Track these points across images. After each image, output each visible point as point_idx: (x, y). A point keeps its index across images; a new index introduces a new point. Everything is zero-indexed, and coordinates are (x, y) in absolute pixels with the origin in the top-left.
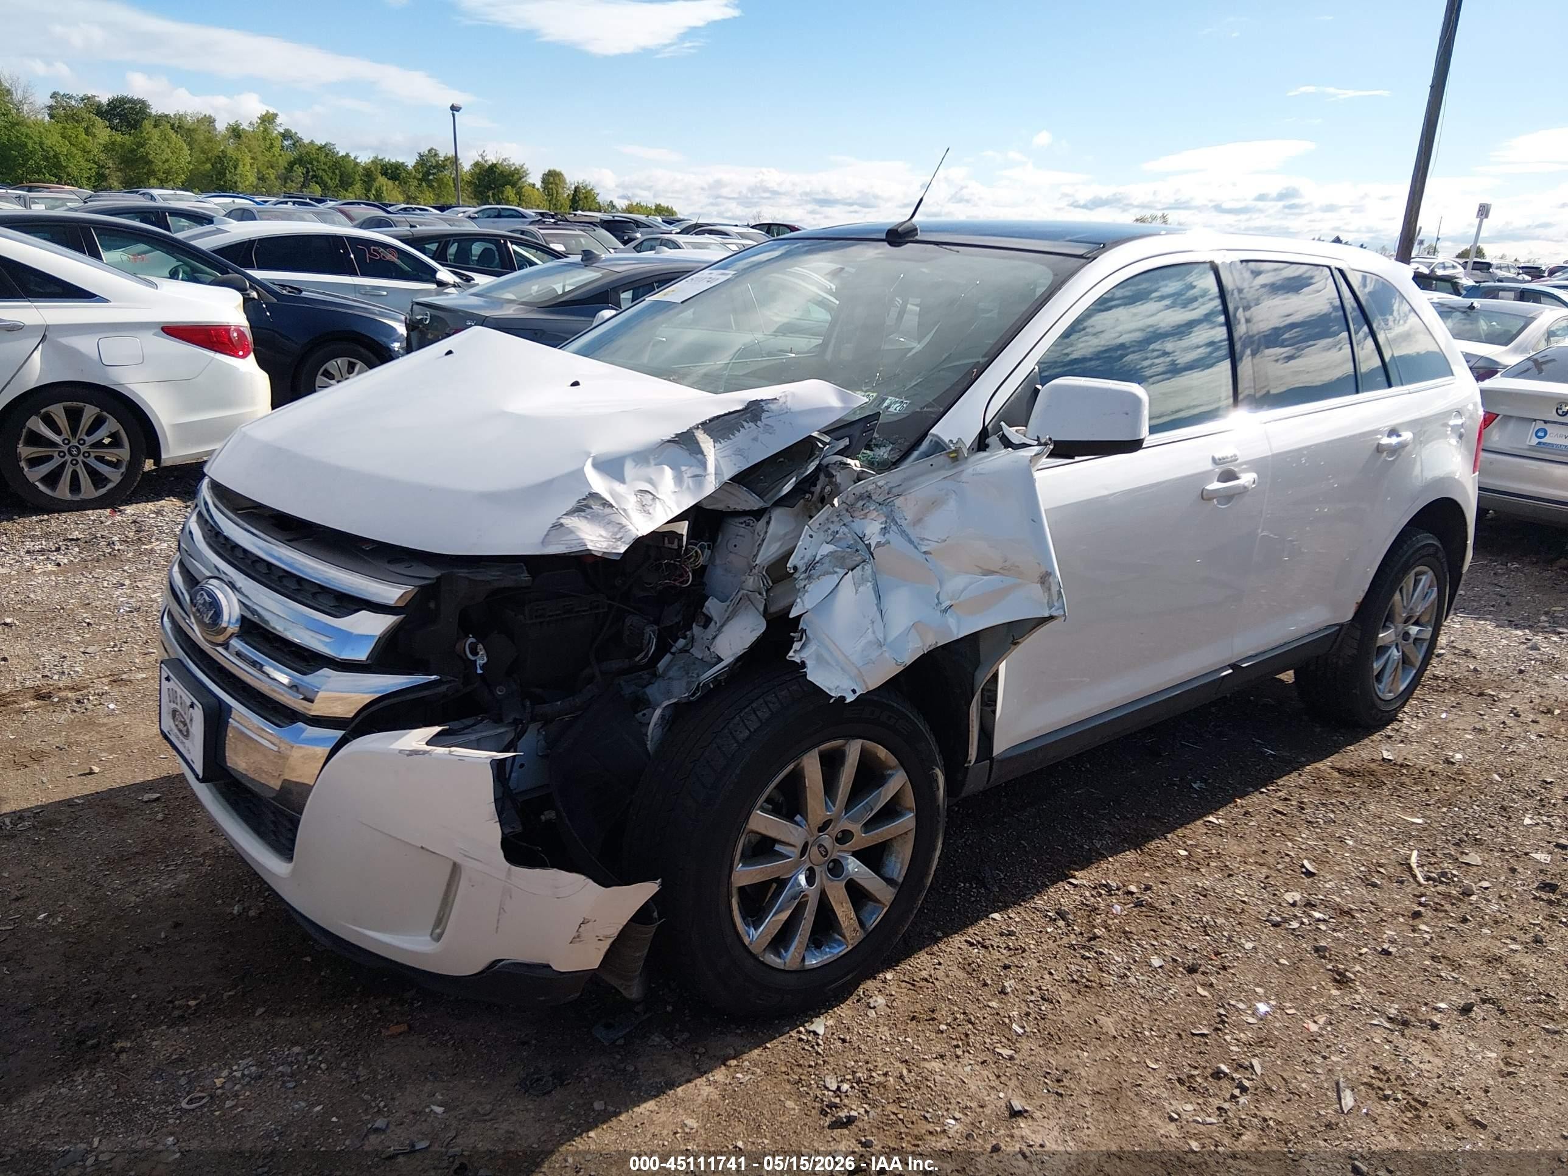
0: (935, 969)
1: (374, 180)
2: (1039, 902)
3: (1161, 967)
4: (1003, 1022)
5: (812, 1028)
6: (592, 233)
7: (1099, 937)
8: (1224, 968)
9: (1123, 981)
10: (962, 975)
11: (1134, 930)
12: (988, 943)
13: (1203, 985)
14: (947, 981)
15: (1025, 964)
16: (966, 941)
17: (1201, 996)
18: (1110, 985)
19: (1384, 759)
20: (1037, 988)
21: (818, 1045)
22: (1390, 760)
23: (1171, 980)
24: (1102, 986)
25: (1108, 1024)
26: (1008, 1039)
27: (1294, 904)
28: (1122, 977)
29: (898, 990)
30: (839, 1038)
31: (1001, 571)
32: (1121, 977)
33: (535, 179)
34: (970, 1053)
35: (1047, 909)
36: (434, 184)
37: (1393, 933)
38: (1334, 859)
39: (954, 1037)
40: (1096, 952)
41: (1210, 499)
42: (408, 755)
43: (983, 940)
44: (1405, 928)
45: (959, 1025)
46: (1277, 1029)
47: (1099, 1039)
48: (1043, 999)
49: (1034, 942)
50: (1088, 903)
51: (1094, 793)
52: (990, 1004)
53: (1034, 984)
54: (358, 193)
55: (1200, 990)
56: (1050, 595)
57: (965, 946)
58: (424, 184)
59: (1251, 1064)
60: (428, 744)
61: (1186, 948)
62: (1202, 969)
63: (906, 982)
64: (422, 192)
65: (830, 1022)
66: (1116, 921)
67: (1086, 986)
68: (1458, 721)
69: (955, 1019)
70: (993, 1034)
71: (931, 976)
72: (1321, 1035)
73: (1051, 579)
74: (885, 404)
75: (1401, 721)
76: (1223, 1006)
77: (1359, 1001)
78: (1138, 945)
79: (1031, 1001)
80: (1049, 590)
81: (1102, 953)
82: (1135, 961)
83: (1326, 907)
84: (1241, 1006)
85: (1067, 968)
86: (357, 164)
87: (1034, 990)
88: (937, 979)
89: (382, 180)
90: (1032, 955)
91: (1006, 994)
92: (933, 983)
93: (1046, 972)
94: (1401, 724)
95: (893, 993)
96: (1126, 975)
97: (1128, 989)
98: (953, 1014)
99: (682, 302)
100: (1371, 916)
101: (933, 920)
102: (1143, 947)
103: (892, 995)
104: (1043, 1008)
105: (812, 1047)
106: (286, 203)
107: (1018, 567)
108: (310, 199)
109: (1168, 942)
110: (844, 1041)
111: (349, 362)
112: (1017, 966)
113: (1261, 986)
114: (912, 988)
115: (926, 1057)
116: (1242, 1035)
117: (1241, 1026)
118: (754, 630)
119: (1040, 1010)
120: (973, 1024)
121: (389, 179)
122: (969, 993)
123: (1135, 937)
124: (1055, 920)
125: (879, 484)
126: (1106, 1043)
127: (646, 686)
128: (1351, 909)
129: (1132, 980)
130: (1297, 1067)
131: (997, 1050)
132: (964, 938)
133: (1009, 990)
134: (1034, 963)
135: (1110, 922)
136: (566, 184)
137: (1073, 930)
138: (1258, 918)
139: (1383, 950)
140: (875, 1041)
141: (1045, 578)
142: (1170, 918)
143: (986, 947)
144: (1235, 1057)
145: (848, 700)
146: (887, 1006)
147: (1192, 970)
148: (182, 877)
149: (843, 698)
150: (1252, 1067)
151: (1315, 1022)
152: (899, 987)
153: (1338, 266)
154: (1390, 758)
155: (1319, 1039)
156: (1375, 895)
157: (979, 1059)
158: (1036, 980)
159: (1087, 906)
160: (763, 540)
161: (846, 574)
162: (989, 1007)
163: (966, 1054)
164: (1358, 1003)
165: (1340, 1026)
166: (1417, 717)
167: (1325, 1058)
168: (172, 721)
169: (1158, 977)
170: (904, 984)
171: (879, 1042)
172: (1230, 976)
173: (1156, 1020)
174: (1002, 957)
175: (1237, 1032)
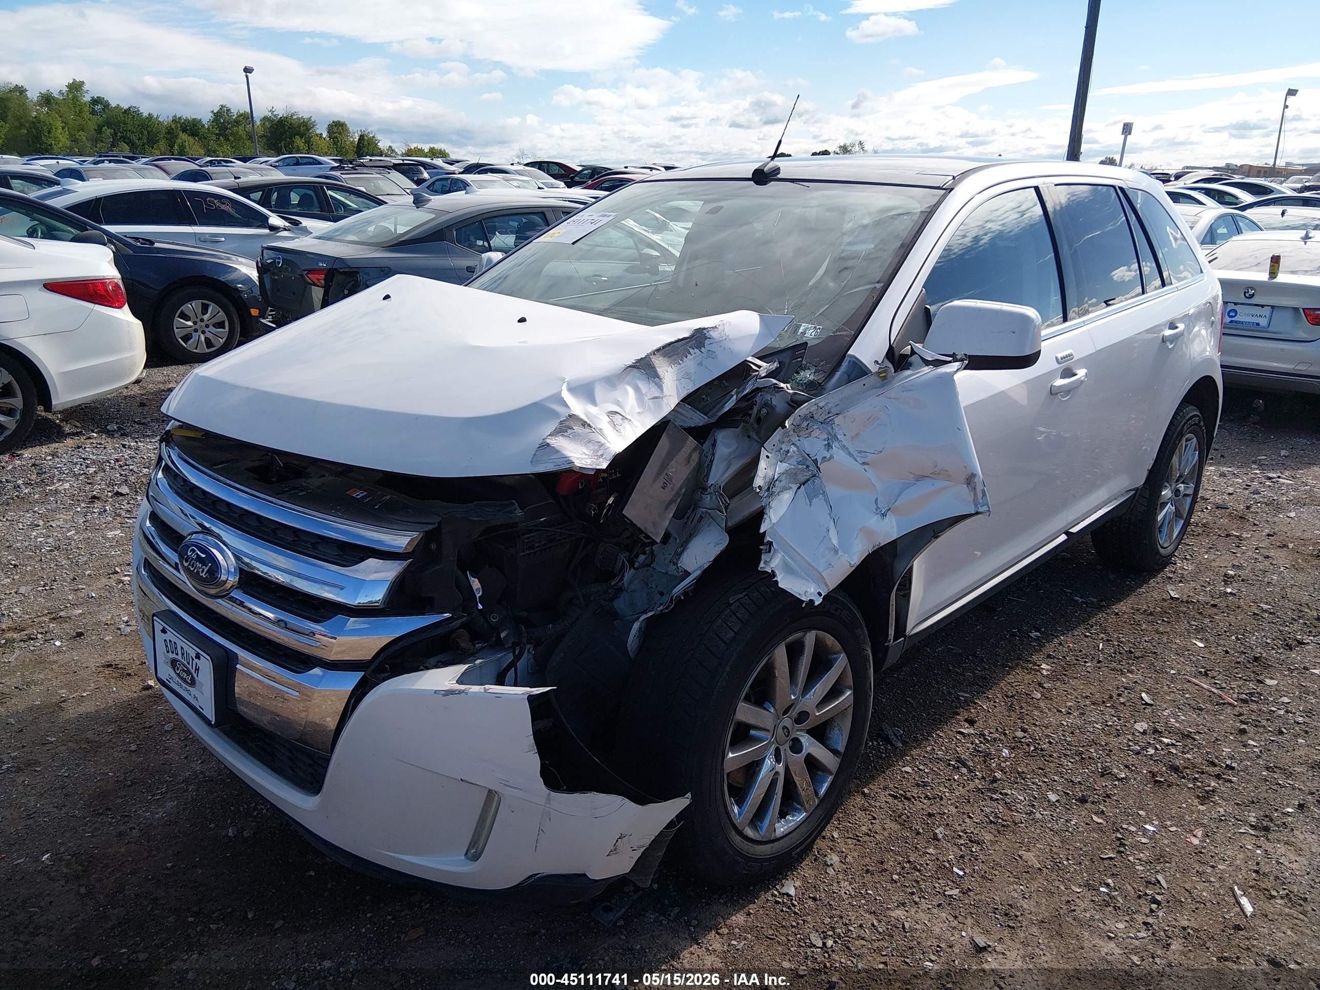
0: (872, 823)
1: (177, 137)
2: (939, 753)
3: (1057, 801)
4: (945, 866)
5: (784, 890)
6: (388, 175)
7: (999, 780)
8: (1108, 796)
9: (1031, 818)
10: (897, 827)
11: (1025, 770)
12: (909, 794)
13: (1095, 814)
14: (886, 834)
15: (946, 811)
16: (890, 795)
17: (1098, 823)
18: (1022, 823)
19: (1172, 598)
20: (962, 832)
21: (794, 905)
22: (1178, 599)
23: (1069, 812)
24: (1016, 824)
25: (1031, 857)
26: (953, 882)
27: (1144, 733)
28: (1030, 814)
29: (847, 847)
30: (810, 897)
31: (931, 476)
32: (1027, 814)
33: (322, 130)
34: (925, 898)
35: (948, 758)
36: (230, 138)
37: (1230, 750)
38: (1163, 690)
39: (907, 885)
40: (1001, 793)
41: (1057, 394)
42: (444, 695)
43: (904, 792)
44: (1237, 744)
45: (908, 873)
46: (1168, 846)
47: (1028, 872)
48: (971, 841)
49: (947, 790)
50: (980, 749)
51: (953, 649)
52: (928, 851)
53: (959, 828)
54: (163, 150)
55: (1095, 818)
56: (975, 494)
57: (890, 800)
58: (221, 137)
59: (1157, 880)
60: (460, 681)
61: (1072, 781)
62: (1091, 799)
63: (851, 838)
64: (220, 145)
65: (798, 884)
66: (1008, 763)
67: (1003, 826)
68: (1218, 560)
69: (903, 868)
70: (939, 879)
71: (870, 830)
72: (1204, 848)
73: (976, 480)
74: (801, 331)
75: (1175, 564)
76: (1118, 831)
77: (1223, 813)
78: (1033, 783)
79: (962, 845)
80: (975, 489)
81: (1007, 794)
82: (1035, 798)
83: (1170, 733)
84: (1133, 829)
85: (983, 811)
86: (159, 123)
87: (961, 834)
88: (876, 833)
89: (183, 136)
90: (949, 802)
91: (938, 840)
92: (874, 836)
93: (965, 816)
94: (1175, 566)
95: (844, 850)
96: (1032, 812)
97: (1037, 824)
98: (900, 864)
99: (573, 243)
100: (1207, 737)
101: (856, 778)
102: (1037, 785)
103: (843, 852)
104: (974, 850)
105: (789, 907)
106: (103, 162)
107: (947, 471)
108: (124, 157)
109: (1056, 778)
110: (815, 899)
111: (202, 304)
112: (940, 814)
113: (1142, 809)
114: (858, 843)
115: (889, 906)
116: (1141, 855)
117: (1140, 847)
118: (718, 544)
119: (972, 852)
120: (919, 871)
121: (189, 135)
122: (907, 843)
123: (1029, 776)
124: (958, 767)
125: (820, 405)
126: (1035, 876)
127: (612, 600)
128: (1191, 733)
129: (1038, 816)
130: (1194, 878)
131: (946, 893)
132: (888, 792)
133: (940, 836)
134: (952, 808)
135: (1003, 765)
136: (350, 133)
137: (976, 775)
138: (1120, 748)
139: (1227, 766)
140: (840, 896)
141: (970, 480)
142: (1051, 756)
143: (908, 799)
144: (1143, 875)
145: (817, 603)
146: (841, 861)
147: (1083, 800)
148: (170, 804)
149: (811, 601)
150: (1159, 882)
151: (1195, 836)
152: (846, 844)
153: (1120, 186)
154: (1177, 596)
155: (1203, 851)
156: (1204, 718)
157: (934, 903)
158: (959, 825)
159: (981, 752)
160: (712, 461)
161: (799, 488)
162: (928, 853)
163: (923, 900)
164: (1224, 816)
165: (1215, 837)
166: (1186, 559)
167: (1213, 867)
168: (171, 669)
169: (1058, 810)
170: (850, 841)
171: (845, 897)
172: (1114, 803)
173: (1069, 849)
174: (925, 806)
175: (1136, 852)
